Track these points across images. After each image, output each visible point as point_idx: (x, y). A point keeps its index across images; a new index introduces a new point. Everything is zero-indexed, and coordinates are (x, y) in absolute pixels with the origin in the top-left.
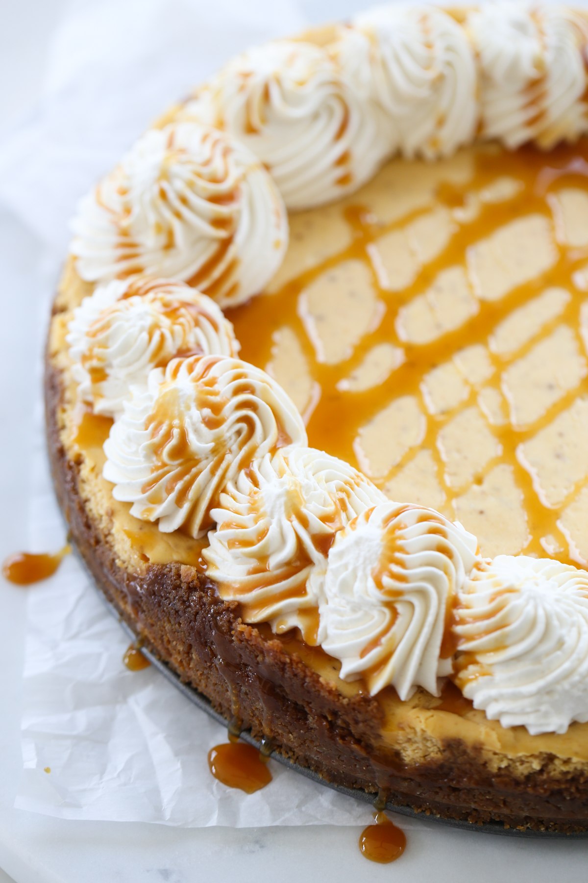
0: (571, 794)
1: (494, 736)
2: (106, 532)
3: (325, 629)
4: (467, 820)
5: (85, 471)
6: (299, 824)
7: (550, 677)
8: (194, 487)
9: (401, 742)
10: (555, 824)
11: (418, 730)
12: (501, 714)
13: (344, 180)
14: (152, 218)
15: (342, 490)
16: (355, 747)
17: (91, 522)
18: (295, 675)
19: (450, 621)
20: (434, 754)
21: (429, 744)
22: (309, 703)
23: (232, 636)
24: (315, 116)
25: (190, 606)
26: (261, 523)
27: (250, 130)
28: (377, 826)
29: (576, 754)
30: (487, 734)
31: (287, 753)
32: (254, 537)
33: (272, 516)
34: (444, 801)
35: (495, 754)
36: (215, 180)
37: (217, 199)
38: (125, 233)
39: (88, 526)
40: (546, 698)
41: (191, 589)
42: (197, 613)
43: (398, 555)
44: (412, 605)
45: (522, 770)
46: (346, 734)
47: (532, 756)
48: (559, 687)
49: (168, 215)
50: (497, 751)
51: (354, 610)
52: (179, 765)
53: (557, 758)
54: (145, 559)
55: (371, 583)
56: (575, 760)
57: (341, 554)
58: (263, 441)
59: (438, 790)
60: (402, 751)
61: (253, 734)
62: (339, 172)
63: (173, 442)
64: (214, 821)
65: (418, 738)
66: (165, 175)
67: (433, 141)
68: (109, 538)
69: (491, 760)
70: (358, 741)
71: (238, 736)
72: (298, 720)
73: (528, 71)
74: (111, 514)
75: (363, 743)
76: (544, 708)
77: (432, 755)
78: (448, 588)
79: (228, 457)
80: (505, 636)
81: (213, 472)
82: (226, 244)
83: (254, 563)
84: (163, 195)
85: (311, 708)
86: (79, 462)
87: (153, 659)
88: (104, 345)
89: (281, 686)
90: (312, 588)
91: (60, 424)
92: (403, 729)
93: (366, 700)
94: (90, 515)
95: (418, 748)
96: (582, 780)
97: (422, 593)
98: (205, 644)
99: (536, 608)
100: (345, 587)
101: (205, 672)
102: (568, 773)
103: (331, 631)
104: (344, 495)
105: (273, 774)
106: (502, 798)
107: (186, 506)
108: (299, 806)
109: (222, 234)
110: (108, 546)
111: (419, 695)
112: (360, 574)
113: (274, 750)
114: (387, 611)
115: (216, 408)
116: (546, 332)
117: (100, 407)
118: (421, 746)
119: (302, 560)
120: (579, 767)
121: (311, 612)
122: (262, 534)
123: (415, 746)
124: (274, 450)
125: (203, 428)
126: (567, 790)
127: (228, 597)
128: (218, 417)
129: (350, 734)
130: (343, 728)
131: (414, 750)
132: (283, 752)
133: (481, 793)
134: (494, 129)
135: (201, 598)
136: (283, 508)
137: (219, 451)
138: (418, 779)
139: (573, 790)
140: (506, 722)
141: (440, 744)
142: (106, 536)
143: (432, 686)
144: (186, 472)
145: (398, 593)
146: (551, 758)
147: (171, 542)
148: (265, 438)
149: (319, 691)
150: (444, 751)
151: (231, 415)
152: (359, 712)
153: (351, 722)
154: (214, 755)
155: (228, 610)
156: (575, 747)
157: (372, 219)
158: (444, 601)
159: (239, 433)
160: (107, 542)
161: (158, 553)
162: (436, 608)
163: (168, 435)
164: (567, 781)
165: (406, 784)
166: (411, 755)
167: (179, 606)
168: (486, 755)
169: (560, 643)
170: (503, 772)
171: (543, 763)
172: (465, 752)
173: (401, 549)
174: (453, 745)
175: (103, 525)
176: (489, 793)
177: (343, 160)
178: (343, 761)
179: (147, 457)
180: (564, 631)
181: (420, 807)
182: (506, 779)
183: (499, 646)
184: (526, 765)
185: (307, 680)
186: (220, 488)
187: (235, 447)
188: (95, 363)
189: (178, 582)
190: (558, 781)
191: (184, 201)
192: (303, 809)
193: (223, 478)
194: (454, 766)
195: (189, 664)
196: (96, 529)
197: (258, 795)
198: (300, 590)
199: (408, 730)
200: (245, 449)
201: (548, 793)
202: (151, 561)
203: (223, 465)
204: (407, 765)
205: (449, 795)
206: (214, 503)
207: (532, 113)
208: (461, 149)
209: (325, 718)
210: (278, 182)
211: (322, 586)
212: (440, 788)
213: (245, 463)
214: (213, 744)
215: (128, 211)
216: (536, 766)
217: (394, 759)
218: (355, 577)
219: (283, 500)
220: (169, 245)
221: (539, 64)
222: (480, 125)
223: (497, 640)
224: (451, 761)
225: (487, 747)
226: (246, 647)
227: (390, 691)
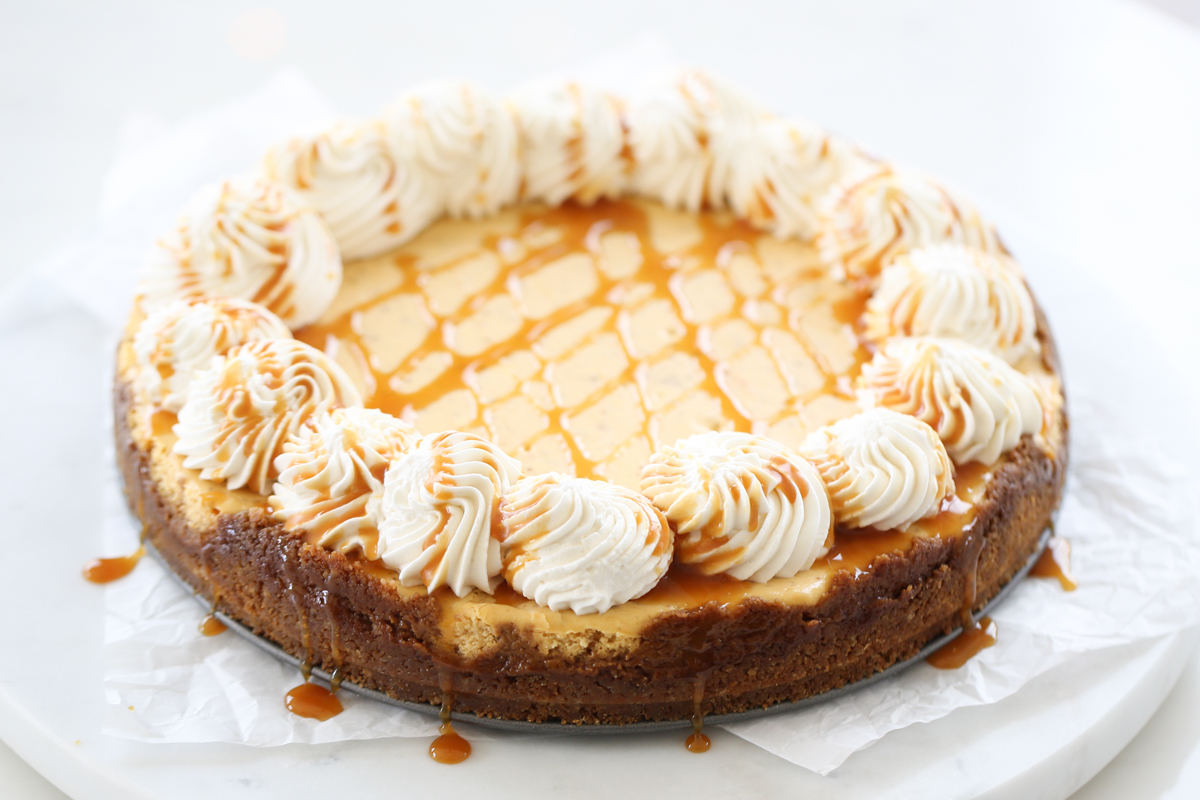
0: (618, 672)
1: (543, 617)
2: (178, 503)
3: (384, 540)
4: (526, 720)
5: (156, 454)
6: (370, 738)
7: (589, 555)
8: (259, 440)
9: (458, 634)
10: (608, 716)
11: (473, 619)
12: (549, 593)
13: (393, 228)
14: (211, 247)
15: (396, 435)
16: (416, 645)
17: (163, 500)
18: (359, 582)
19: (496, 518)
20: (490, 644)
21: (485, 634)
22: (372, 610)
23: (299, 558)
24: (362, 172)
25: (259, 543)
26: (321, 458)
27: (302, 185)
28: (442, 737)
29: (619, 629)
30: (537, 616)
31: (356, 678)
32: (315, 470)
33: (331, 452)
34: (504, 696)
35: (545, 635)
36: (267, 211)
37: (273, 227)
38: (185, 264)
39: (161, 505)
40: (587, 574)
41: (259, 527)
42: (266, 547)
43: (444, 465)
44: (461, 508)
45: (571, 650)
46: (409, 635)
47: (579, 634)
48: (598, 563)
49: (226, 243)
50: (547, 632)
51: (409, 518)
52: (255, 702)
53: (603, 636)
54: (216, 512)
55: (423, 490)
56: (618, 635)
57: (396, 474)
58: (321, 401)
59: (496, 683)
60: (460, 646)
61: (323, 666)
62: (388, 220)
63: (237, 402)
64: (290, 739)
65: (474, 629)
66: (222, 209)
67: (479, 197)
68: (182, 508)
69: (541, 642)
70: (420, 641)
71: (310, 674)
72: (364, 630)
73: (566, 131)
74: (182, 483)
75: (424, 642)
76: (585, 583)
77: (488, 644)
78: (494, 492)
79: (289, 414)
80: (546, 521)
81: (276, 426)
82: (281, 269)
83: (316, 495)
84: (220, 225)
85: (374, 615)
86: (150, 448)
87: (227, 620)
88: (169, 340)
89: (346, 598)
90: (370, 509)
91: (131, 424)
92: (460, 620)
93: (426, 598)
94: (163, 493)
95: (474, 639)
96: (627, 658)
97: (471, 498)
98: (274, 576)
99: (573, 496)
100: (400, 498)
101: (276, 606)
102: (614, 651)
103: (389, 541)
104: (398, 440)
105: (344, 704)
106: (556, 684)
107: (252, 458)
108: (369, 727)
109: (277, 259)
110: (180, 515)
111: (473, 594)
112: (413, 486)
113: (344, 679)
114: (438, 514)
115: (277, 374)
116: (586, 341)
117: (167, 402)
118: (477, 636)
119: (360, 487)
120: (623, 644)
121: (370, 531)
122: (322, 466)
123: (472, 637)
124: (331, 411)
125: (266, 390)
126: (614, 668)
127: (292, 528)
128: (278, 380)
129: (412, 635)
130: (405, 630)
131: (472, 642)
132: (352, 678)
133: (535, 681)
134: (536, 188)
135: (269, 532)
136: (341, 444)
137: (280, 409)
138: (476, 673)
139: (620, 667)
140: (553, 602)
141: (493, 631)
142: (178, 506)
143: (484, 584)
144: (251, 427)
145: (447, 495)
146: (597, 636)
147: (240, 497)
148: (323, 397)
149: (380, 594)
150: (499, 638)
151: (289, 381)
152: (419, 609)
153: (411, 621)
154: (290, 699)
155: (294, 538)
156: (618, 624)
157: (421, 265)
158: (490, 502)
159: (297, 395)
160: (179, 512)
161: (229, 506)
162: (483, 510)
163: (231, 398)
164: (613, 659)
165: (466, 681)
166: (469, 648)
167: (249, 545)
168: (537, 637)
169: (597, 526)
170: (554, 654)
171: (590, 641)
172: (517, 636)
173: (449, 461)
174: (506, 631)
175: (174, 499)
176: (543, 678)
177: (391, 208)
178: (407, 667)
179: (215, 419)
180: (600, 516)
181: (482, 711)
182: (558, 661)
183: (541, 532)
184: (574, 645)
185: (369, 584)
186: (282, 439)
187: (295, 406)
188: (161, 359)
189: (247, 523)
190: (605, 660)
191: (241, 229)
192: (374, 728)
193: (285, 431)
194: (509, 653)
195: (260, 605)
196: (169, 503)
197: (331, 722)
198: (361, 512)
199: (464, 620)
200: (305, 407)
201: (597, 672)
202: (221, 513)
203: (285, 420)
204: (466, 659)
205: (507, 688)
206: (277, 452)
207: (571, 169)
208: (504, 208)
209: (388, 622)
210: (333, 228)
211: (379, 507)
212: (498, 680)
213: (304, 418)
214: (287, 689)
215: (187, 244)
216: (584, 643)
217: (453, 657)
218: (409, 489)
219: (341, 437)
220: (228, 272)
221: (577, 125)
222: (523, 186)
223: (539, 524)
224: (506, 648)
225: (537, 629)
226: (313, 565)
227: (445, 589)
